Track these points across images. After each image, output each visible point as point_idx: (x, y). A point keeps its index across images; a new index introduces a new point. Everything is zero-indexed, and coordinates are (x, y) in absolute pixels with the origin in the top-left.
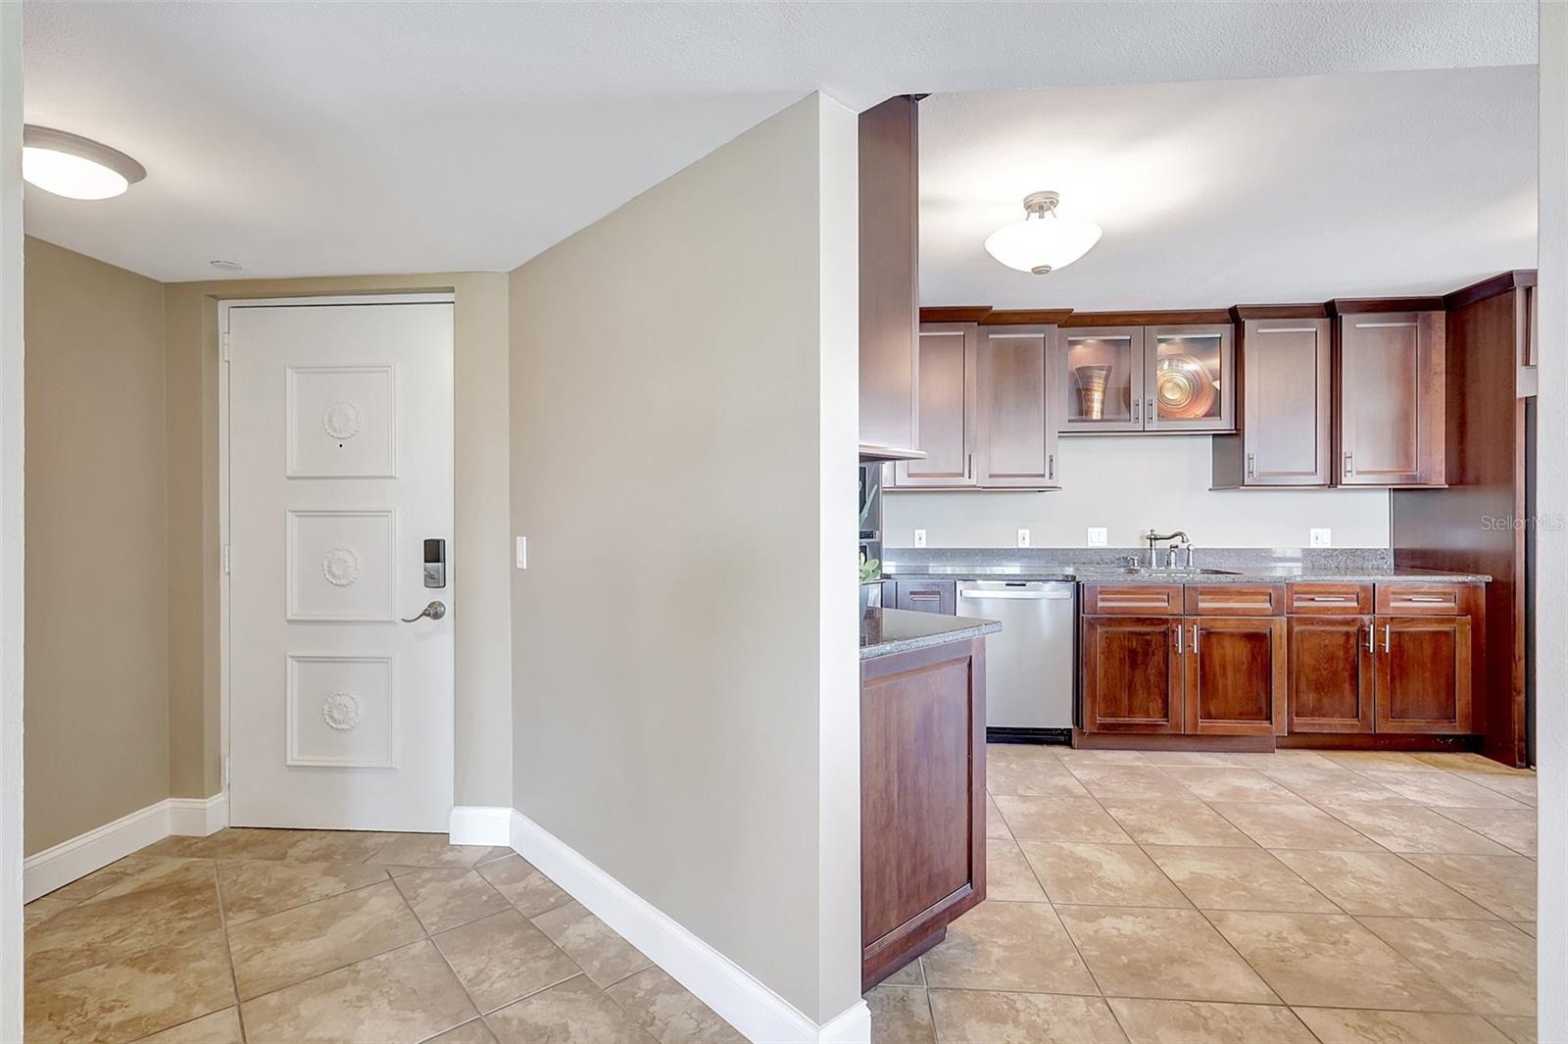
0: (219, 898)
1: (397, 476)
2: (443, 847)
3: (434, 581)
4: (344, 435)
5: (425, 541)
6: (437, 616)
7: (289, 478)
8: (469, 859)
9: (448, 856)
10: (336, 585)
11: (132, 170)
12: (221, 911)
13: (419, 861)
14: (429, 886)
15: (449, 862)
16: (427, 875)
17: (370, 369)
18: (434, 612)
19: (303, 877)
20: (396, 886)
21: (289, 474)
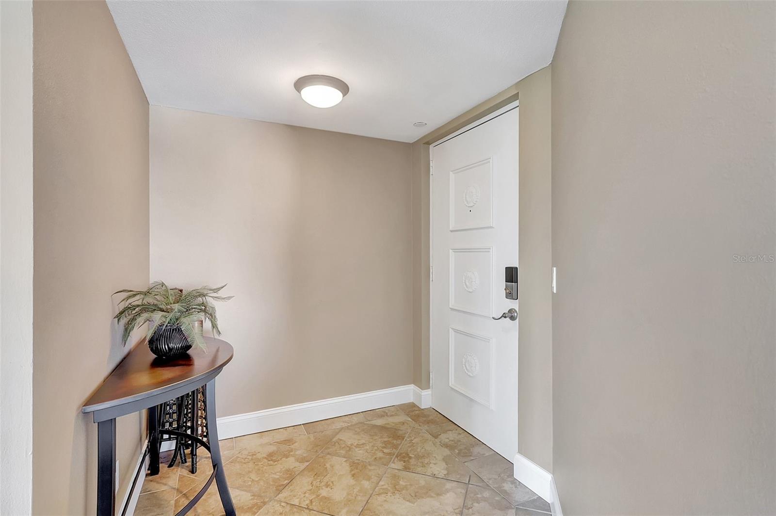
0: (400, 447)
1: (494, 226)
2: (508, 477)
3: (511, 295)
4: (472, 204)
5: (506, 268)
6: (513, 318)
7: (451, 231)
8: (519, 497)
9: (507, 486)
10: (468, 291)
11: (344, 88)
12: (395, 456)
13: (490, 479)
14: (483, 504)
15: (505, 492)
16: (487, 494)
17: (483, 162)
18: (511, 315)
19: (434, 456)
20: (466, 493)
21: (451, 228)
